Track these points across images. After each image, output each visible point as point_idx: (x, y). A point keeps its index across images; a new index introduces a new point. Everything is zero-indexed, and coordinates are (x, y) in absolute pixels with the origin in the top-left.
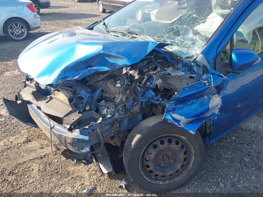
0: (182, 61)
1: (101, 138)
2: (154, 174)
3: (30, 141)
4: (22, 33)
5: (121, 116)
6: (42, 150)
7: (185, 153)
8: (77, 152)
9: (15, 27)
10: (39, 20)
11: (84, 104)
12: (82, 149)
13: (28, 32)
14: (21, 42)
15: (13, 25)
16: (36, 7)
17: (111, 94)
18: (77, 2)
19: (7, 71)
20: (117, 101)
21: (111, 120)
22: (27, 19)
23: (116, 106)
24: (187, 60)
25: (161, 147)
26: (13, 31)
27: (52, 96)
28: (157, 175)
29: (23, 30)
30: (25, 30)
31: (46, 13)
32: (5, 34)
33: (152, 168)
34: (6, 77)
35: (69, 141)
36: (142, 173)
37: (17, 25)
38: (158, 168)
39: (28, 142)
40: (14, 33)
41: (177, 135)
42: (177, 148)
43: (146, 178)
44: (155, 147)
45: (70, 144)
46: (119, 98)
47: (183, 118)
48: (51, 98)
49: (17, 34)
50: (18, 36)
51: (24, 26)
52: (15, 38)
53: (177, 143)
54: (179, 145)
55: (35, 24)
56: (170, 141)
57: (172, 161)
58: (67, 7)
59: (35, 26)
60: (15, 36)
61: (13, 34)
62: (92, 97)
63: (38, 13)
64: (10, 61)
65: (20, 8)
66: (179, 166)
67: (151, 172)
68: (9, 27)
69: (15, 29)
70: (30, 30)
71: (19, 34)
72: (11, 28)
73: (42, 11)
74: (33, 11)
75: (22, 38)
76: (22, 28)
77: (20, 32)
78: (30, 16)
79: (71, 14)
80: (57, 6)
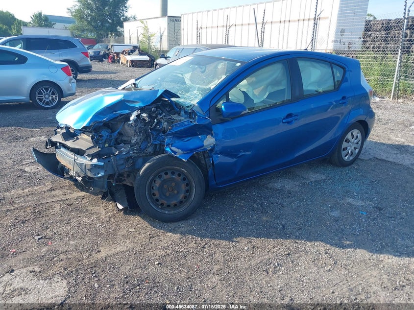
0: (184, 110)
1: (116, 169)
2: (160, 202)
3: (53, 190)
4: (53, 99)
5: (136, 155)
6: (65, 196)
7: (187, 185)
8: (94, 176)
9: (44, 92)
10: (75, 85)
11: (104, 141)
12: (98, 174)
13: (60, 99)
14: (49, 110)
15: (43, 90)
16: (72, 71)
17: (129, 137)
18: (130, 66)
19: (32, 136)
20: (133, 142)
21: (126, 157)
22: (60, 83)
23: (131, 147)
24: (187, 109)
25: (165, 177)
26: (42, 97)
27: (78, 137)
28: (162, 204)
29: (54, 96)
30: (56, 97)
31: (85, 79)
32: (31, 101)
33: (157, 196)
34: (31, 142)
35: (88, 167)
36: (149, 200)
37: (47, 90)
38: (164, 197)
39: (52, 190)
40: (43, 99)
41: (179, 168)
42: (180, 179)
43: (153, 206)
44: (160, 177)
45: (89, 170)
46: (134, 140)
47: (180, 150)
48: (78, 139)
49: (47, 100)
50: (47, 103)
51: (56, 92)
52: (44, 106)
53: (179, 175)
54: (181, 177)
55: (69, 90)
56: (173, 173)
57: (176, 192)
58: (115, 73)
59: (69, 92)
60: (43, 103)
61: (41, 100)
62: (111, 136)
63: (75, 78)
64: (36, 128)
65: (53, 70)
66: (181, 196)
67: (157, 200)
68: (37, 93)
69: (45, 95)
70: (63, 97)
71: (48, 100)
72: (40, 93)
73: (80, 76)
74: (69, 75)
75: (51, 106)
76: (53, 94)
77: (50, 98)
78: (64, 80)
79: (119, 81)
80: (102, 71)
